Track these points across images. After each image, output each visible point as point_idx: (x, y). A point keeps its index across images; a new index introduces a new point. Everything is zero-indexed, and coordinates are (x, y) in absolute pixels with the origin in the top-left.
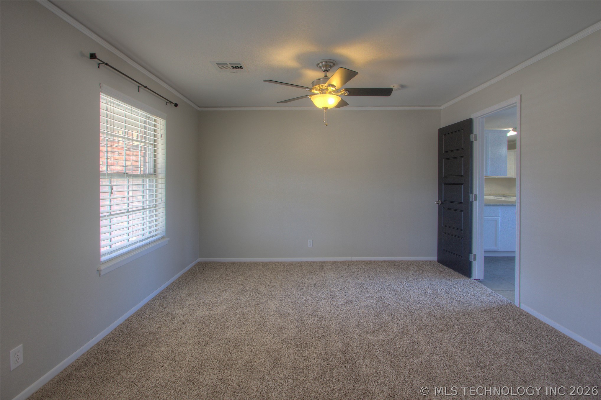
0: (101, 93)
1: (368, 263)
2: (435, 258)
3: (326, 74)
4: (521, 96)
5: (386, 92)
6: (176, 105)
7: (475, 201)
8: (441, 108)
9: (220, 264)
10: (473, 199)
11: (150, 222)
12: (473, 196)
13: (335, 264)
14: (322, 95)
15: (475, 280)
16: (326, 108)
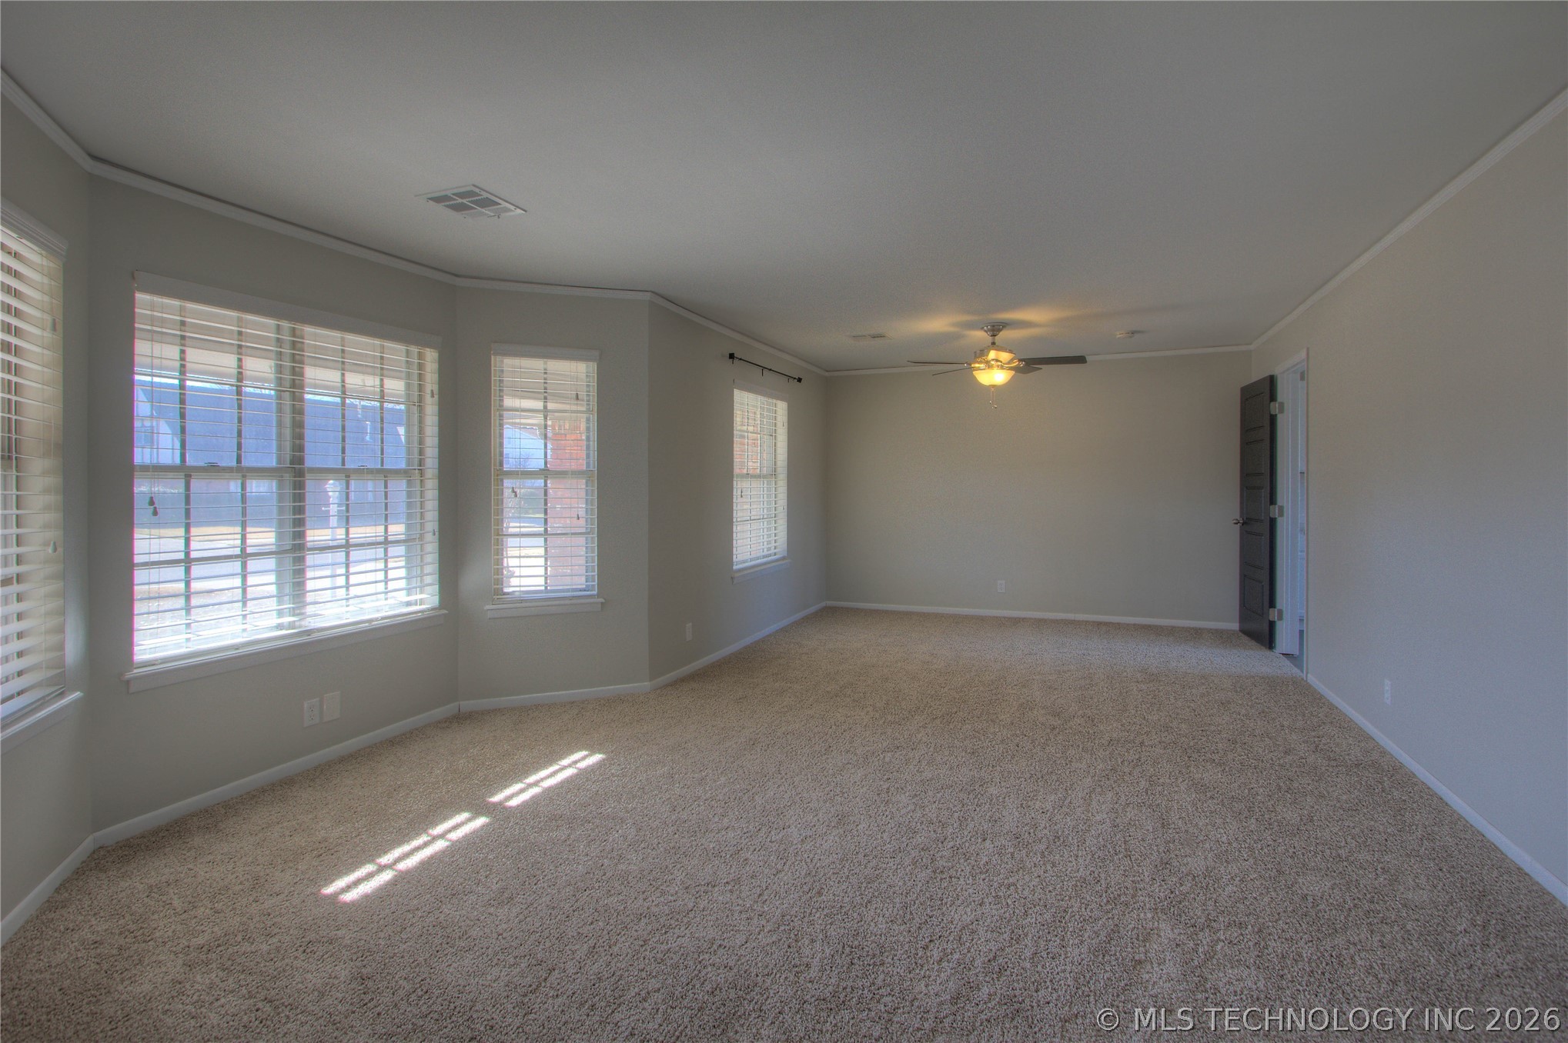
0: (736, 392)
1: (1099, 624)
2: (1235, 626)
3: (994, 339)
4: (1308, 349)
5: (1080, 360)
6: (800, 380)
7: (1280, 518)
8: (1252, 347)
9: (856, 611)
10: (1277, 514)
11: (769, 543)
12: (1277, 508)
13: (1039, 624)
14: (987, 370)
15: (1283, 654)
16: (994, 386)
